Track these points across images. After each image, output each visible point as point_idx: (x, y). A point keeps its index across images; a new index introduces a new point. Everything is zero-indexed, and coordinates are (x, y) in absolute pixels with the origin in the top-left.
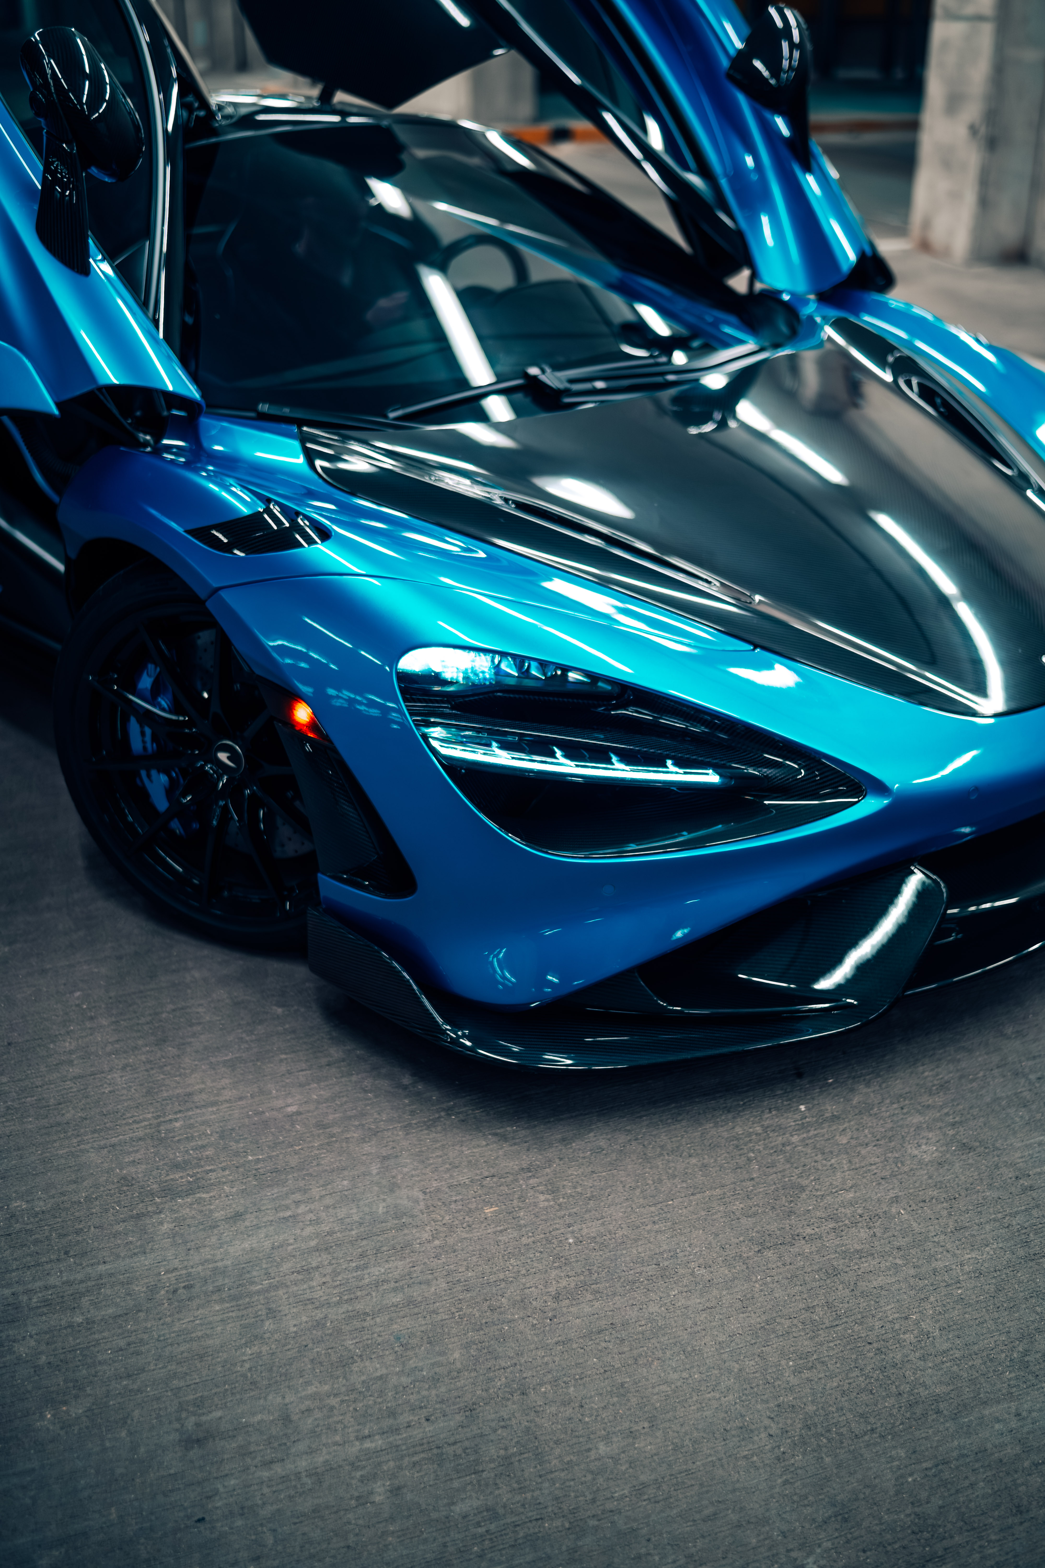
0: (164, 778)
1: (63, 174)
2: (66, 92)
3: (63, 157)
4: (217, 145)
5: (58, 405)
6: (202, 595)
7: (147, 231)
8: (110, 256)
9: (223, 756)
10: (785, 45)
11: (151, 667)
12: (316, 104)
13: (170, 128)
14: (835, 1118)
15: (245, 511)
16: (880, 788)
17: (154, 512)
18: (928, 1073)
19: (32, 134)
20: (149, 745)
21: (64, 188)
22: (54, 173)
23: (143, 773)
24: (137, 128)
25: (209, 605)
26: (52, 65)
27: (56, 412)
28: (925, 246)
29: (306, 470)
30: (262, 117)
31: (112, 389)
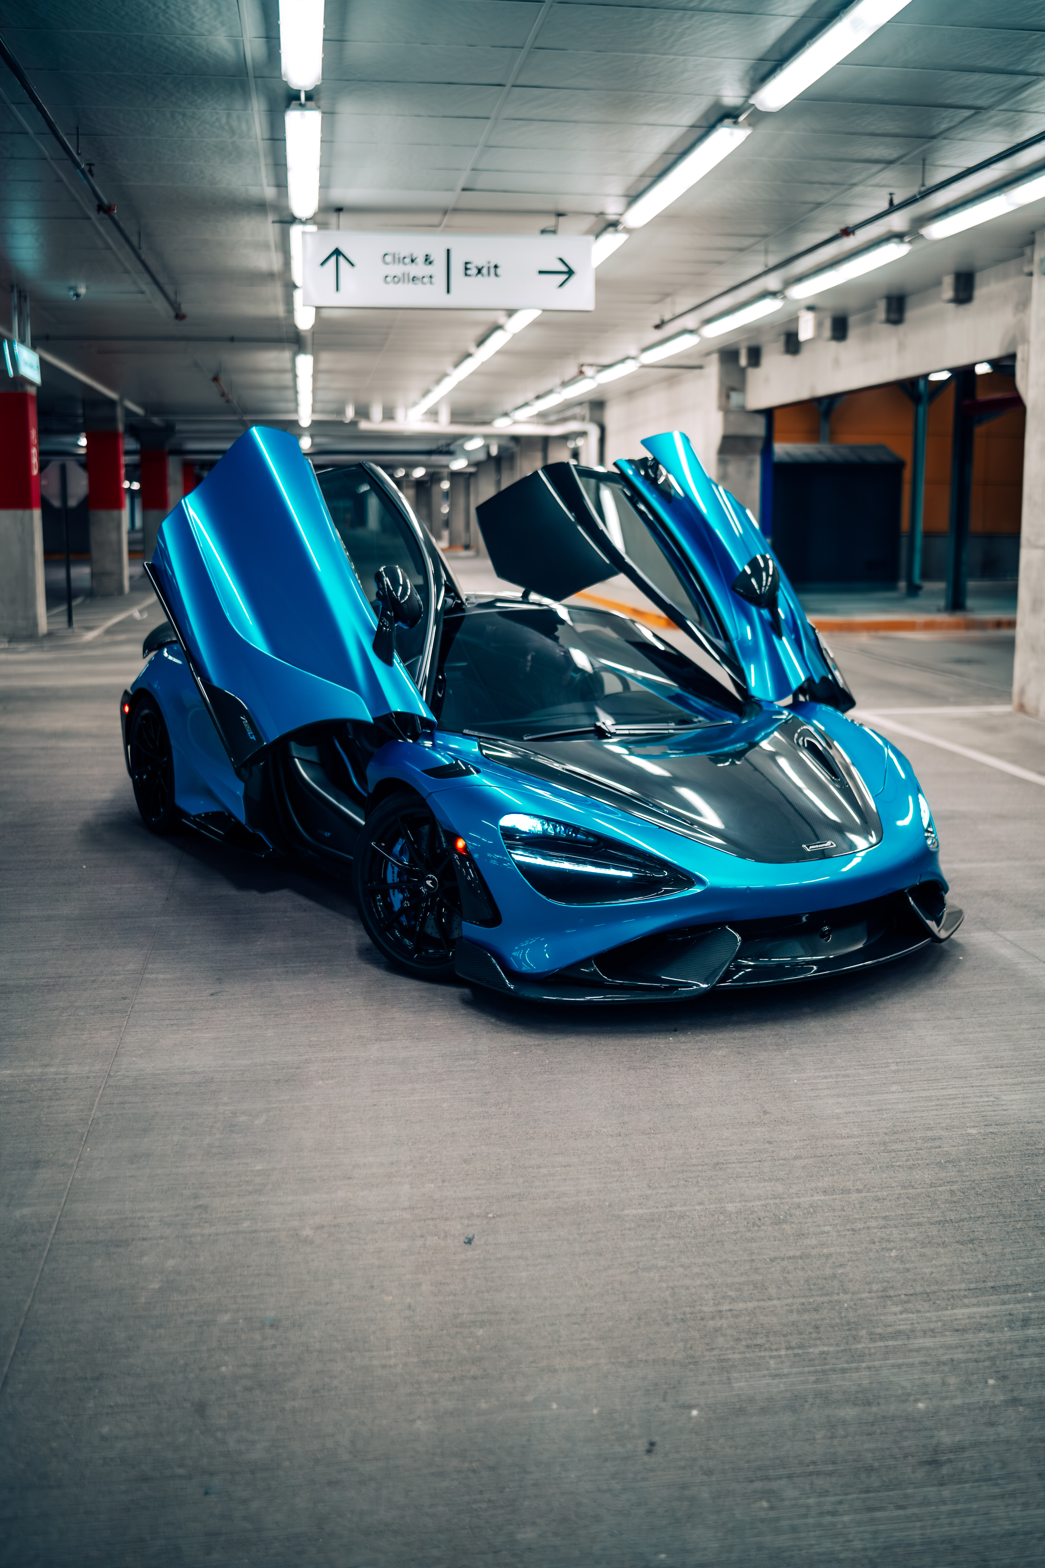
0: (401, 896)
1: (387, 623)
2: (392, 591)
3: (388, 617)
4: (464, 616)
5: (373, 719)
6: (424, 796)
7: (421, 651)
8: (404, 660)
9: (429, 882)
10: (764, 574)
11: (400, 840)
12: (521, 599)
13: (439, 607)
14: (684, 1042)
15: (447, 763)
16: (702, 882)
17: (409, 764)
18: (737, 1034)
19: (375, 608)
20: (395, 878)
21: (386, 627)
22: (383, 623)
23: (391, 891)
24: (420, 607)
25: (428, 801)
26: (387, 580)
27: (372, 721)
28: (1022, 708)
29: (479, 753)
30: (499, 604)
31: (397, 713)
